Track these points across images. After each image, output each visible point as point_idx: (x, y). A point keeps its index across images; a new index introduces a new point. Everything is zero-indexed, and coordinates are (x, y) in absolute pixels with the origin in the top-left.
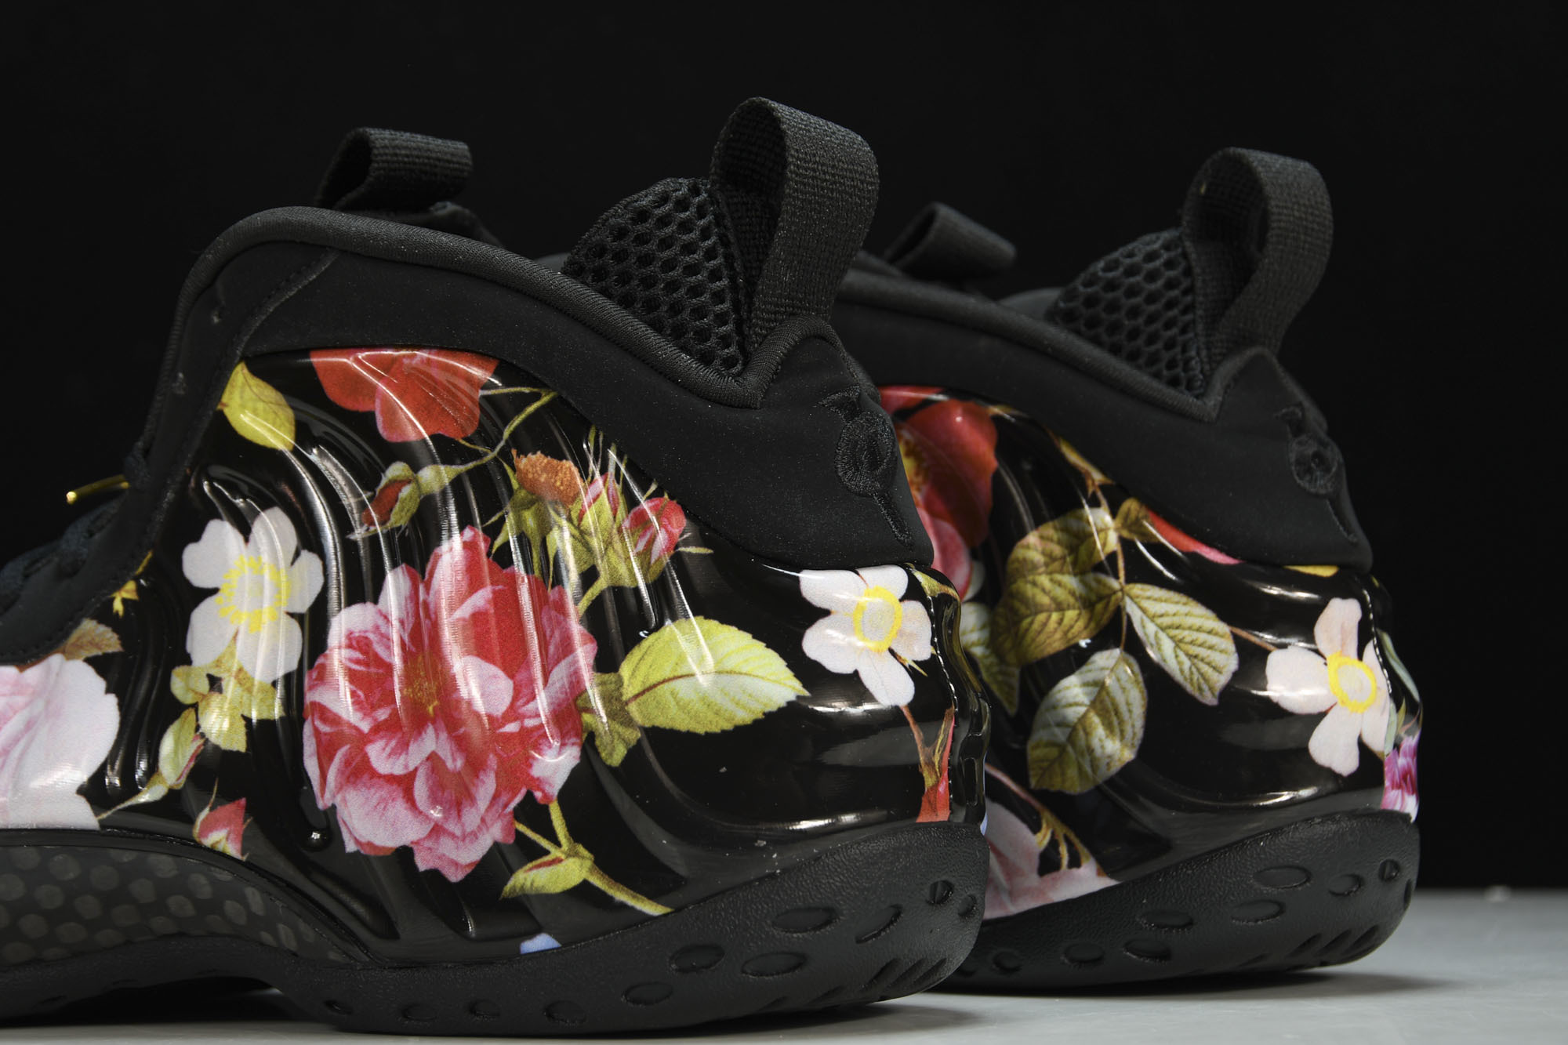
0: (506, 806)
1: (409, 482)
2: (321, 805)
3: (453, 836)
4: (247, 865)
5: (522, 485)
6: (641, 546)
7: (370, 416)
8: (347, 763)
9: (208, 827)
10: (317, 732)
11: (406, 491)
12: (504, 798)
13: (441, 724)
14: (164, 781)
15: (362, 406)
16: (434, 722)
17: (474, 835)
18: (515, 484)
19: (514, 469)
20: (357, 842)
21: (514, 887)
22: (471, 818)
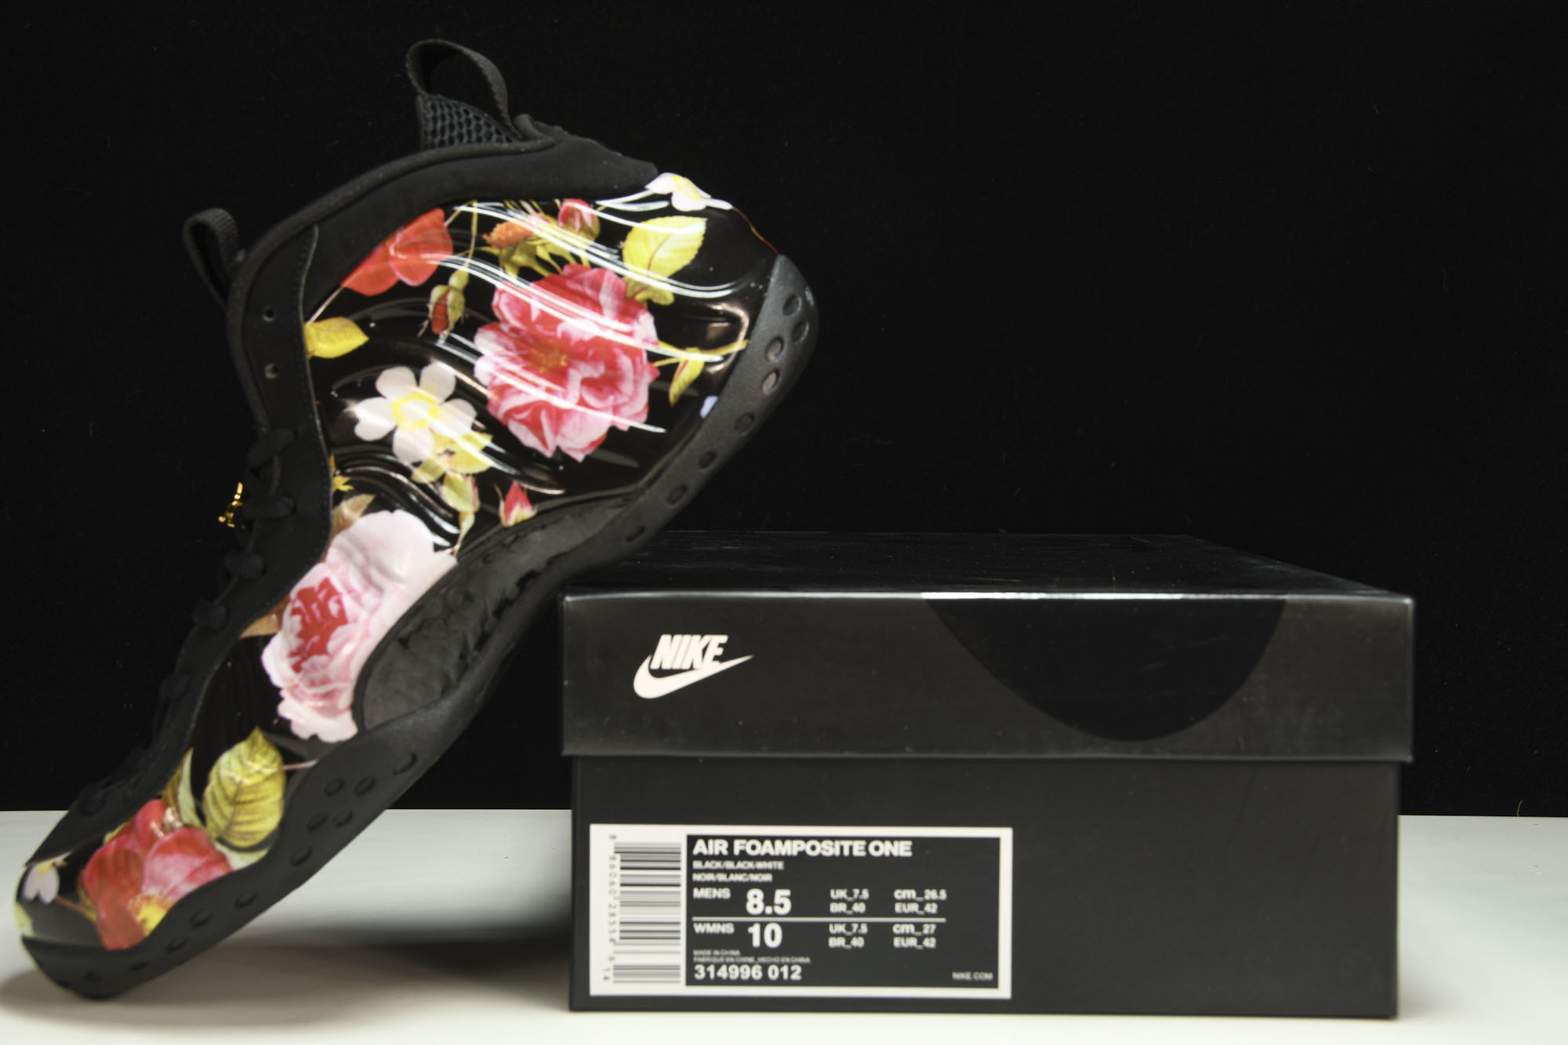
0: (642, 362)
1: (447, 292)
2: (549, 454)
3: (625, 404)
4: (539, 514)
5: (500, 247)
6: (578, 225)
7: (400, 284)
8: (550, 417)
9: (509, 510)
10: (522, 422)
11: (451, 297)
12: (638, 360)
13: (576, 362)
14: (466, 513)
15: (391, 283)
16: (570, 365)
17: (636, 393)
18: (495, 251)
19: (489, 245)
20: (582, 450)
21: (675, 396)
22: (627, 387)
